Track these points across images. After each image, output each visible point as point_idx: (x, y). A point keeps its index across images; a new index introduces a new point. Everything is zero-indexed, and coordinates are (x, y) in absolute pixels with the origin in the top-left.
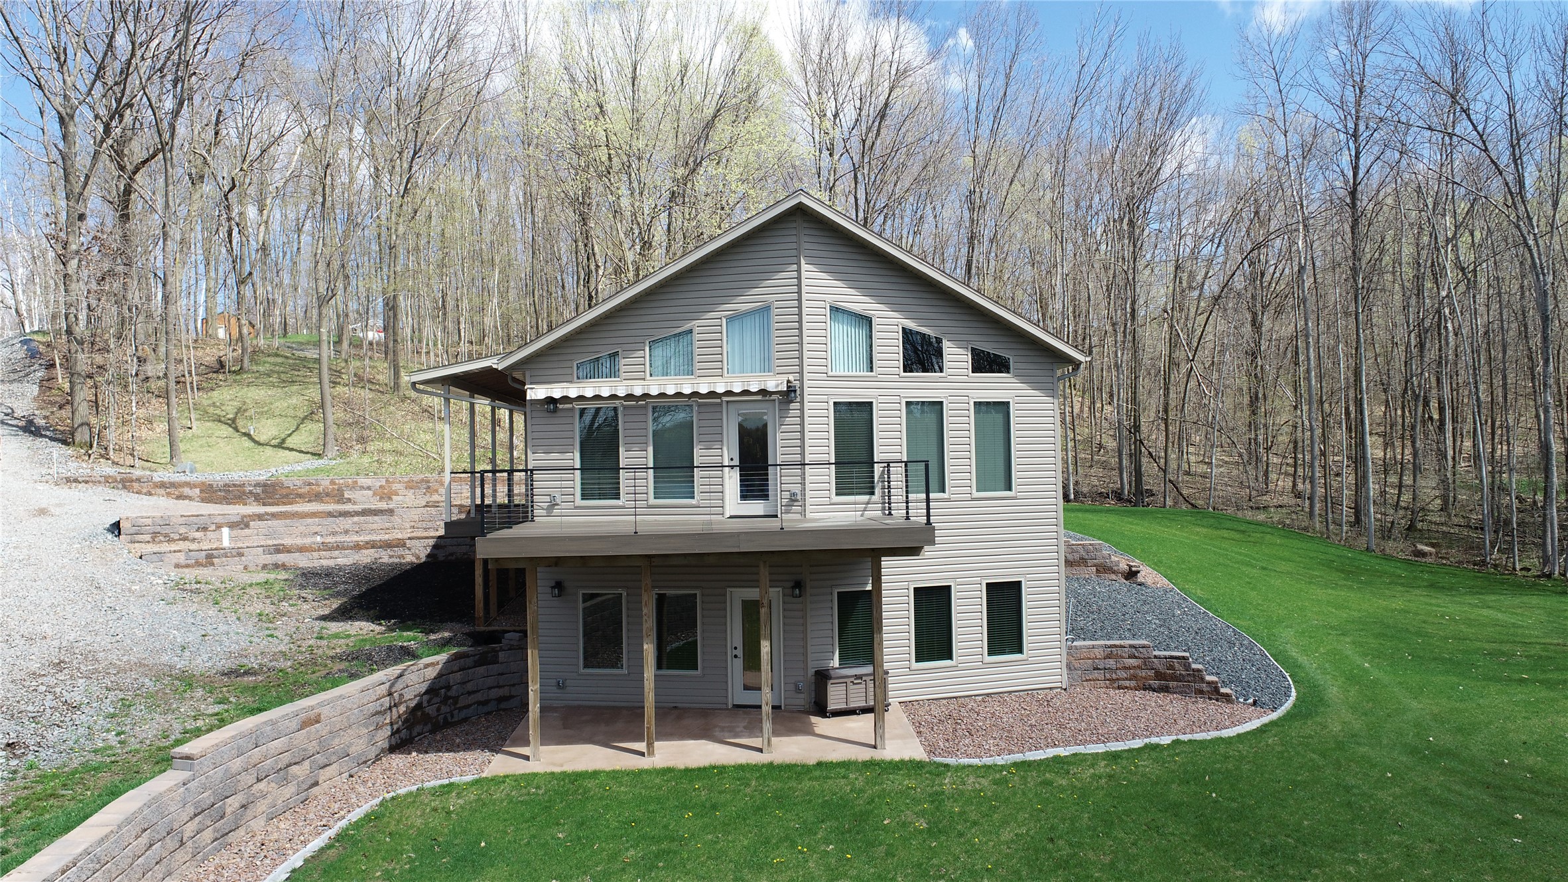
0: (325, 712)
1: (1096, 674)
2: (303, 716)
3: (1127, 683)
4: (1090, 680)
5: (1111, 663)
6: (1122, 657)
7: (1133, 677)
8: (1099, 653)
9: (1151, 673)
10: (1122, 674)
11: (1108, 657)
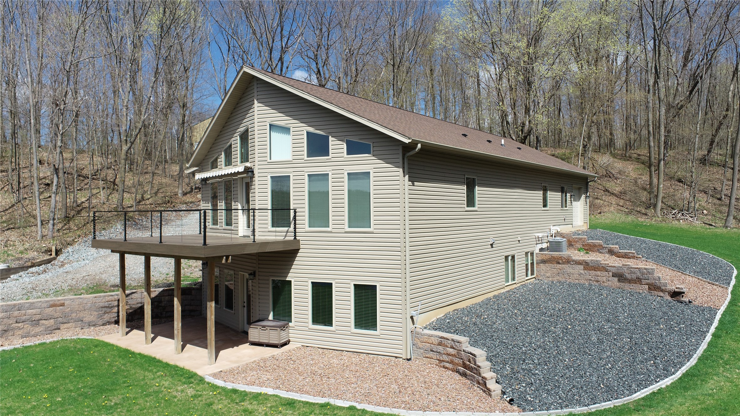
0: (67, 303)
1: (431, 354)
2: (51, 303)
3: (447, 365)
4: (428, 357)
5: (440, 349)
6: (447, 347)
7: (451, 362)
8: (436, 341)
9: (461, 361)
10: (445, 358)
11: (440, 344)
